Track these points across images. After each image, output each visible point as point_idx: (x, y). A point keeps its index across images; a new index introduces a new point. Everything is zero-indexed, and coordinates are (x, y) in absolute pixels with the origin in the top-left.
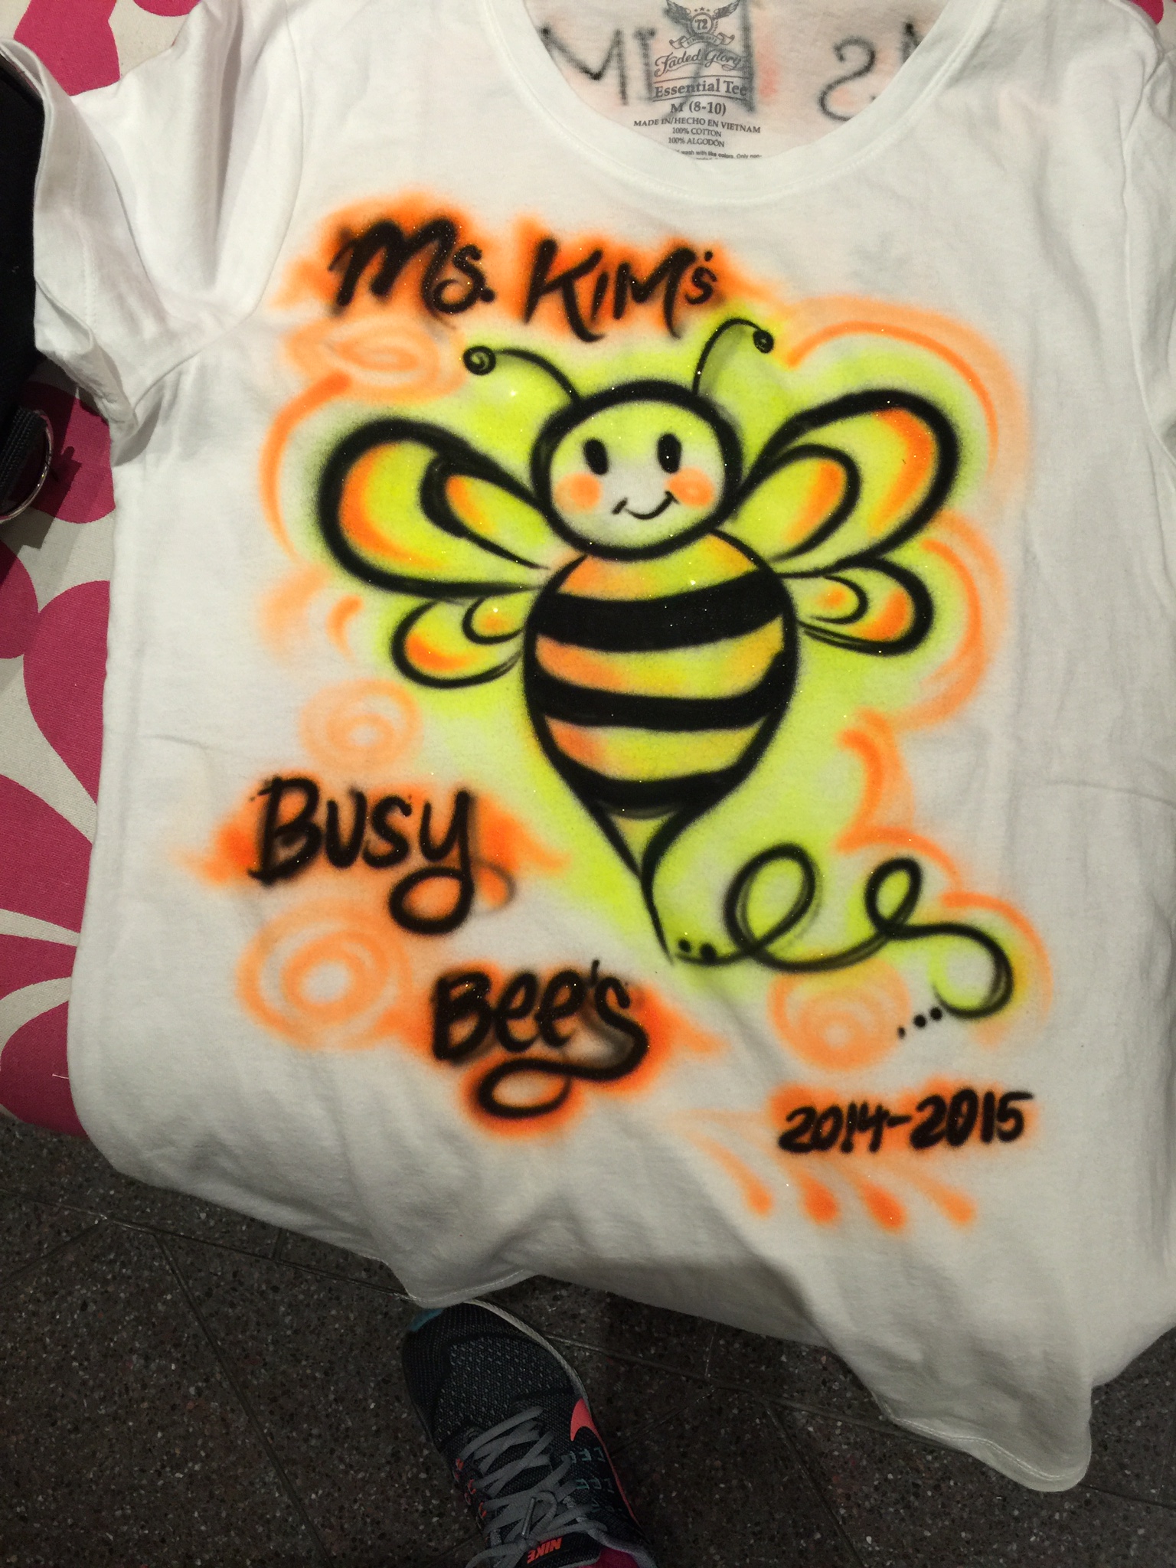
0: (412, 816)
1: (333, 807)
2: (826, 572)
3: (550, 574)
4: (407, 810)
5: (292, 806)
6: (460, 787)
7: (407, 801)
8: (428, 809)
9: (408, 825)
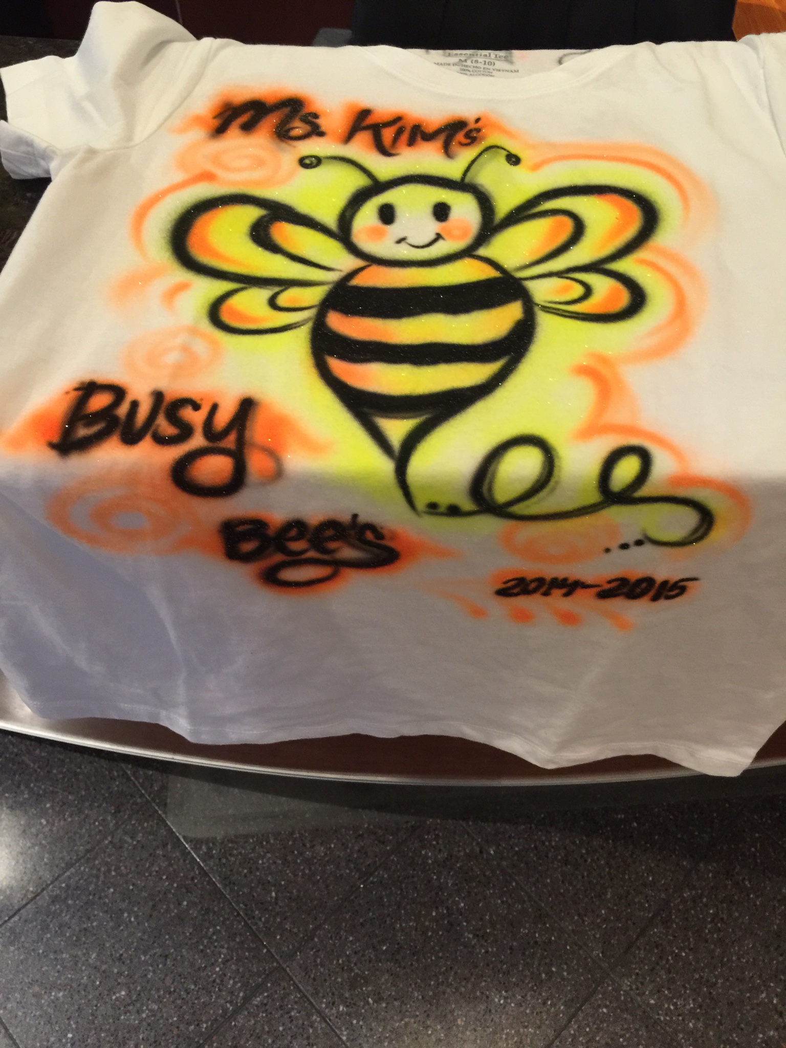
0: (200, 411)
1: (135, 405)
2: (559, 274)
3: (343, 274)
4: (196, 407)
5: (99, 401)
6: (247, 395)
7: (199, 402)
8: (215, 408)
9: (196, 418)
